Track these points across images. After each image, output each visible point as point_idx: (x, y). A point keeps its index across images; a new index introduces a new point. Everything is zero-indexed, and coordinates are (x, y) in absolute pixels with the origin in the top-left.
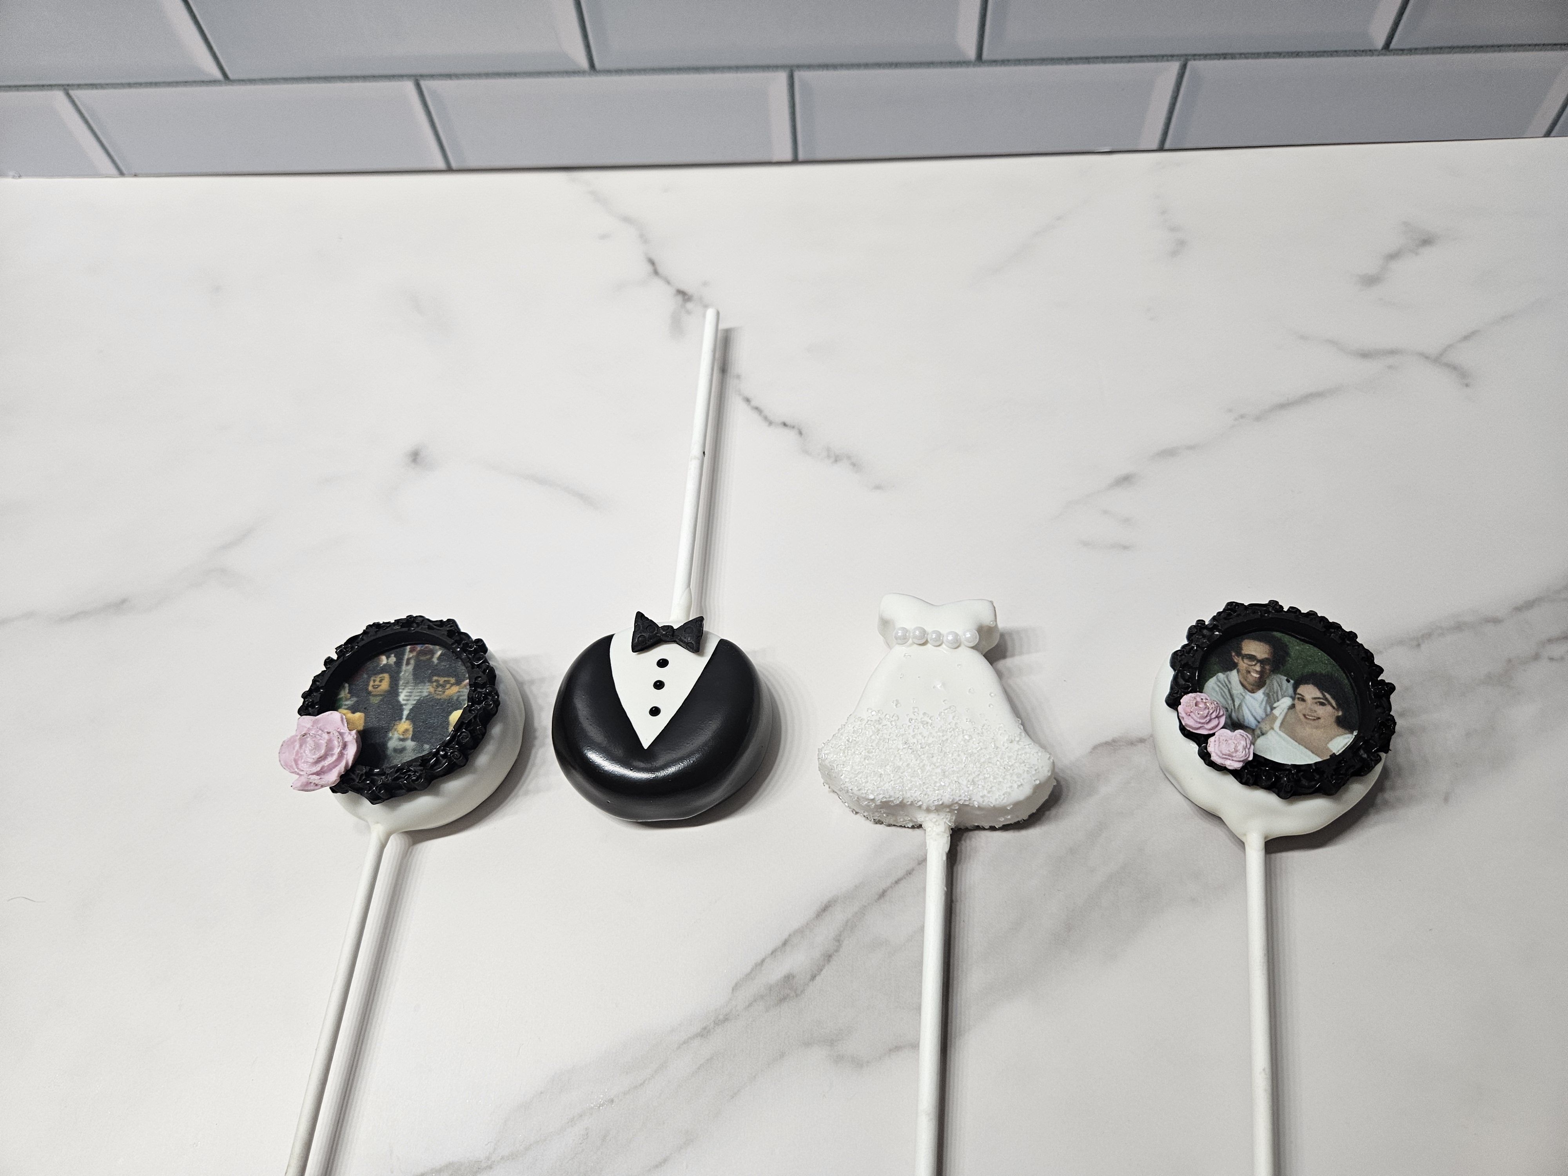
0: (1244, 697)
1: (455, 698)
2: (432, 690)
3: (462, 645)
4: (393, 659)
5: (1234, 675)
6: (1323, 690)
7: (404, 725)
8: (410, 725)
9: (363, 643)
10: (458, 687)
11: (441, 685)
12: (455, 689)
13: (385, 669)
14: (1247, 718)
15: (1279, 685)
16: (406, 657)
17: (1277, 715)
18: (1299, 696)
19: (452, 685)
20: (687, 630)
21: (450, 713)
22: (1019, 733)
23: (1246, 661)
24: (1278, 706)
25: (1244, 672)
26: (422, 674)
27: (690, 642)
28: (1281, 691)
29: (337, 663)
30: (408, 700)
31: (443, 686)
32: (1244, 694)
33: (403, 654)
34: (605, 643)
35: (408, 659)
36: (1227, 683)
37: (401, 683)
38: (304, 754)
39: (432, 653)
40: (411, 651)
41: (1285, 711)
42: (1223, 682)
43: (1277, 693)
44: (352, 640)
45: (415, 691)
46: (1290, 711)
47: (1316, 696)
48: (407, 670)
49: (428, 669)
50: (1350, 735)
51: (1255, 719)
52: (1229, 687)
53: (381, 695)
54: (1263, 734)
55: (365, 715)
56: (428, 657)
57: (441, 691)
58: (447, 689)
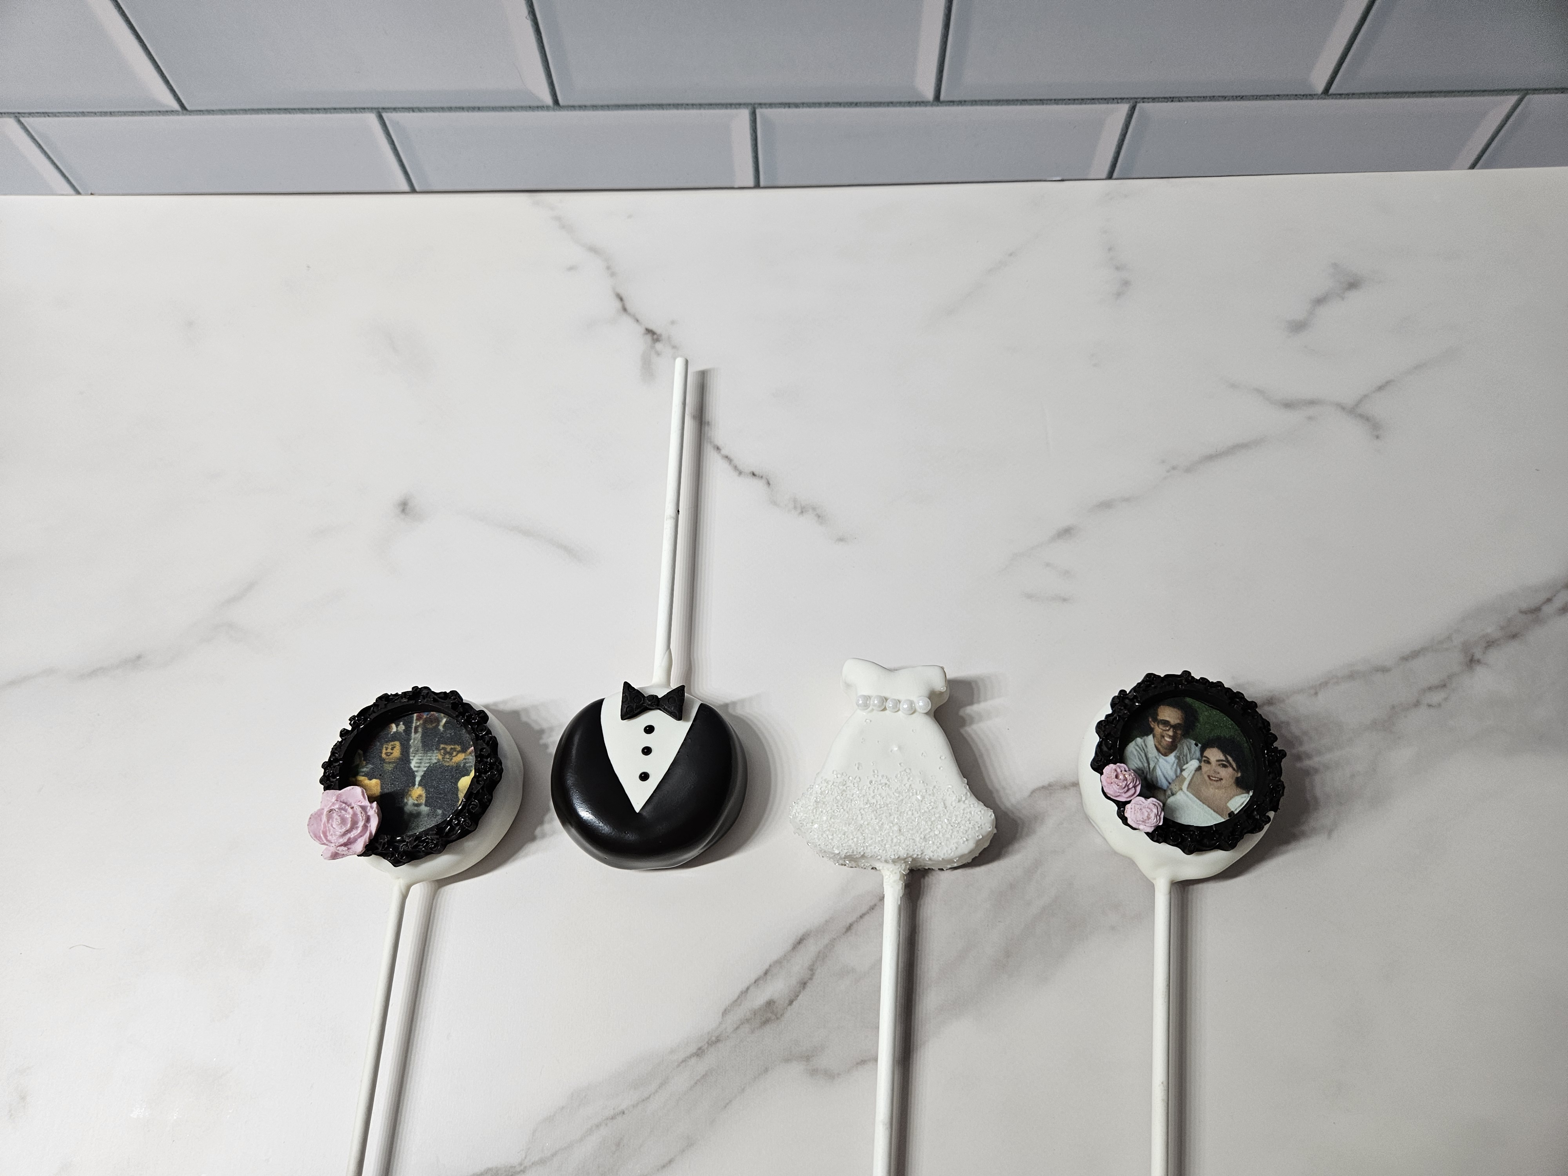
0: (1158, 760)
1: (462, 765)
2: (440, 757)
3: (466, 718)
4: (402, 727)
5: (1150, 739)
6: (1226, 753)
7: (417, 792)
8: (423, 791)
9: (374, 715)
10: (463, 754)
11: (449, 753)
12: (461, 757)
13: (396, 737)
14: (1160, 780)
15: (1189, 749)
16: (414, 725)
17: (1186, 777)
18: (1206, 759)
19: (459, 752)
20: (670, 700)
21: (458, 779)
22: (965, 793)
23: (1161, 726)
24: (1186, 768)
25: (1159, 736)
26: (430, 742)
27: (674, 711)
28: (1190, 754)
29: (353, 735)
30: (419, 767)
31: (450, 754)
32: (1158, 757)
33: (412, 722)
34: (595, 709)
35: (416, 728)
36: (1144, 747)
38: (332, 828)
39: (438, 721)
40: (418, 719)
41: (1193, 772)
42: (1141, 747)
43: (1187, 756)
44: (365, 712)
45: (425, 758)
46: (1198, 773)
47: (1219, 759)
48: (416, 738)
49: (436, 737)
50: (1246, 795)
51: (1167, 780)
52: (1146, 750)
53: (394, 762)
54: (1173, 794)
55: (381, 781)
56: (434, 725)
57: (449, 758)
58: (454, 756)
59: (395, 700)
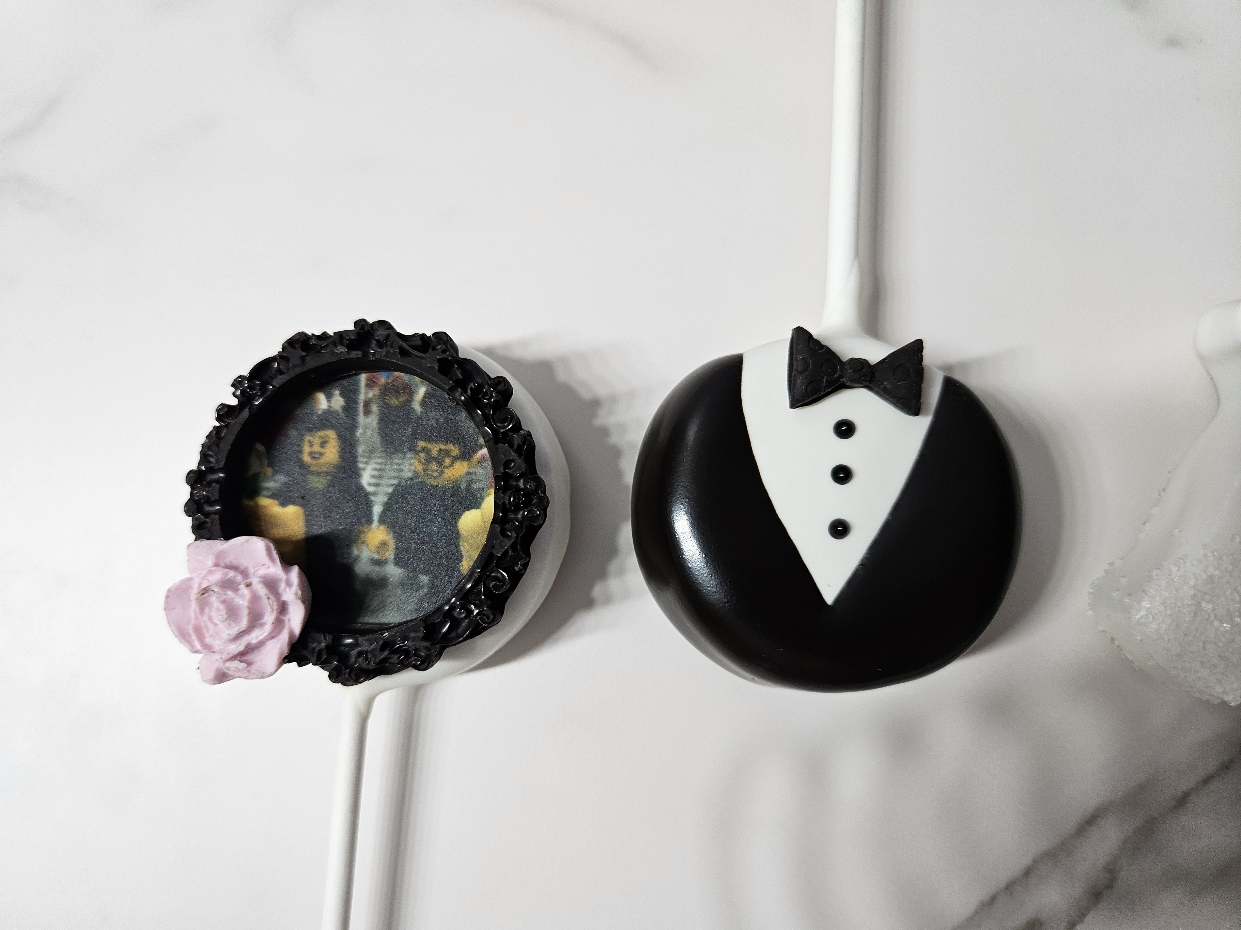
1: (464, 486)
2: (419, 468)
3: (469, 392)
4: (338, 401)
7: (378, 536)
8: (388, 534)
9: (280, 380)
10: (465, 464)
11: (435, 459)
12: (460, 469)
13: (327, 421)
16: (362, 397)
19: (455, 459)
21: (457, 515)
26: (396, 435)
29: (240, 416)
30: (377, 485)
31: (440, 463)
33: (356, 391)
35: (367, 404)
38: (212, 624)
39: (410, 391)
40: (371, 384)
44: (261, 369)
45: (387, 467)
48: (368, 426)
49: (407, 424)
53: (327, 473)
55: (305, 510)
56: (402, 399)
57: (436, 471)
58: (446, 467)
59: (323, 348)
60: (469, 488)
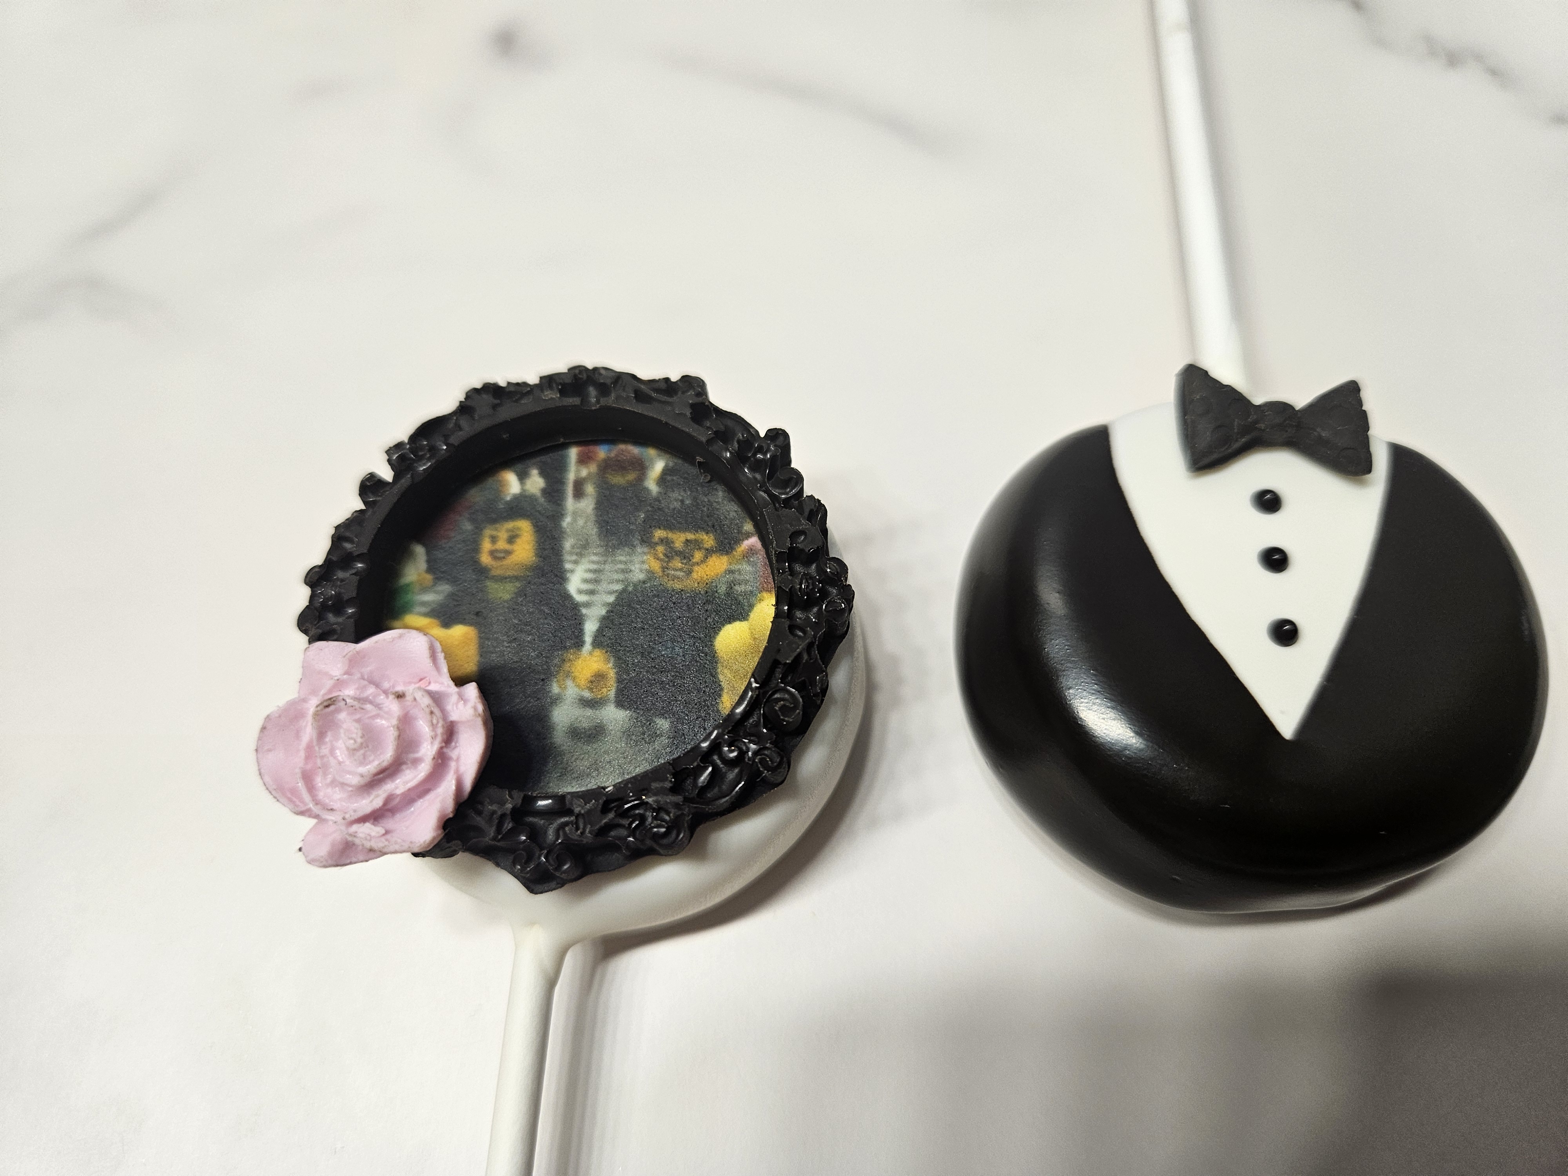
1: (722, 589)
2: (656, 566)
4: (536, 483)
7: (591, 663)
8: (607, 661)
11: (679, 553)
12: (717, 566)
13: (518, 508)
16: (571, 476)
19: (709, 552)
21: (715, 630)
29: (396, 489)
30: (592, 592)
31: (685, 556)
33: (562, 468)
35: (579, 483)
37: (568, 544)
38: (333, 762)
39: (641, 467)
40: (583, 460)
44: (430, 429)
45: (607, 567)
48: (579, 512)
53: (517, 578)
55: (479, 631)
57: (681, 570)
58: (698, 563)
59: (523, 395)
60: (729, 593)
